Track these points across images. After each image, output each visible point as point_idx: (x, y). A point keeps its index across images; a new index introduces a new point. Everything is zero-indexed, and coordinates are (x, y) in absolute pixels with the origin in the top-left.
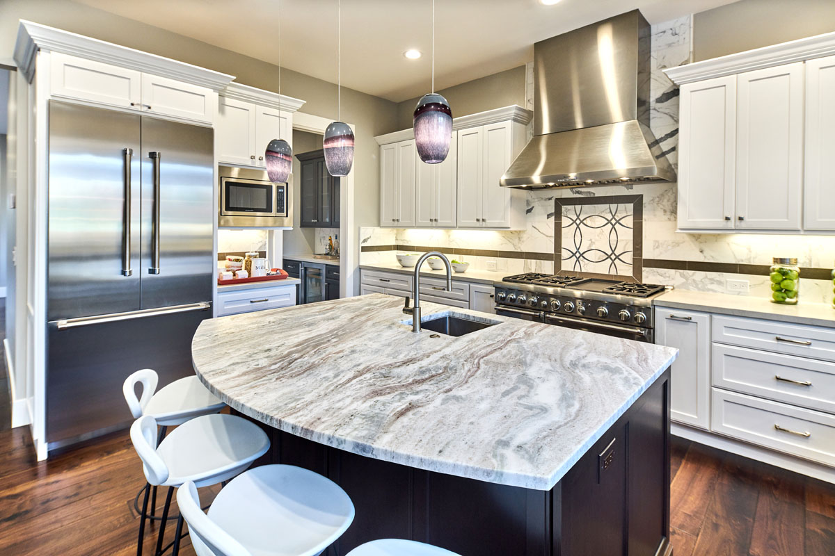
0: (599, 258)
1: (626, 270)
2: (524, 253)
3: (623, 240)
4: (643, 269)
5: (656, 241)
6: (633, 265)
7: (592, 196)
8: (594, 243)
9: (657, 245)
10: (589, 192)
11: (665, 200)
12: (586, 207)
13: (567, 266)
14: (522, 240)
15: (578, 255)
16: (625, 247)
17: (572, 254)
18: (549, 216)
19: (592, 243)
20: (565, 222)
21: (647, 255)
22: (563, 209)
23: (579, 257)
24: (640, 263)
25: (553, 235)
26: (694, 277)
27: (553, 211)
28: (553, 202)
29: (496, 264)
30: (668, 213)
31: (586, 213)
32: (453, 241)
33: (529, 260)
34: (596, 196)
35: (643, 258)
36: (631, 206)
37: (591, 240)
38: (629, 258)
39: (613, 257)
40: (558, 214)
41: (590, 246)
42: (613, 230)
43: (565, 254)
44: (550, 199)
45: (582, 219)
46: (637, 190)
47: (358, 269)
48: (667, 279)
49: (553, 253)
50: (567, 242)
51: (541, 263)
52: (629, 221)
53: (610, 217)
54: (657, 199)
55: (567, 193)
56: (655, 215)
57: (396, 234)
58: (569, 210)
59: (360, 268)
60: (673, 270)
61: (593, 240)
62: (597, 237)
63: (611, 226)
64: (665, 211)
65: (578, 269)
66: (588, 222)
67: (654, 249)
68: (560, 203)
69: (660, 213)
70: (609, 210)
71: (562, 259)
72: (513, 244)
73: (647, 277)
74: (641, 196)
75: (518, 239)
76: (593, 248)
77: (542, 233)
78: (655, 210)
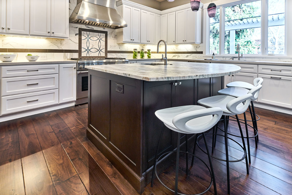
0: (95, 51)
1: (103, 55)
2: (64, 50)
3: (102, 45)
4: (108, 54)
5: (111, 46)
6: (105, 53)
7: (93, 29)
9: (111, 47)
11: (113, 34)
12: (91, 33)
13: (84, 54)
14: (63, 44)
15: (88, 50)
16: (103, 47)
17: (86, 50)
18: (76, 35)
19: (93, 46)
20: (83, 38)
22: (82, 33)
23: (89, 51)
24: (107, 52)
25: (78, 43)
26: (118, 55)
27: (78, 33)
28: (78, 29)
29: (46, 55)
30: (113, 38)
31: (91, 35)
33: (66, 53)
34: (94, 29)
35: (108, 50)
36: (104, 34)
38: (104, 50)
39: (99, 50)
40: (80, 34)
41: (92, 47)
42: (100, 42)
43: (83, 50)
44: (77, 28)
45: (89, 37)
46: (106, 30)
49: (78, 49)
50: (84, 45)
51: (72, 54)
52: (104, 39)
53: (99, 38)
54: (111, 33)
55: (84, 27)
56: (110, 38)
58: (84, 33)
60: (114, 54)
61: (93, 45)
62: (94, 44)
63: (99, 40)
64: (112, 37)
65: (88, 55)
66: (92, 38)
68: (81, 30)
69: (111, 37)
70: (98, 35)
71: (82, 52)
72: (57, 46)
73: (109, 56)
74: (107, 32)
75: (60, 44)
76: (93, 48)
77: (73, 41)
78: (110, 36)
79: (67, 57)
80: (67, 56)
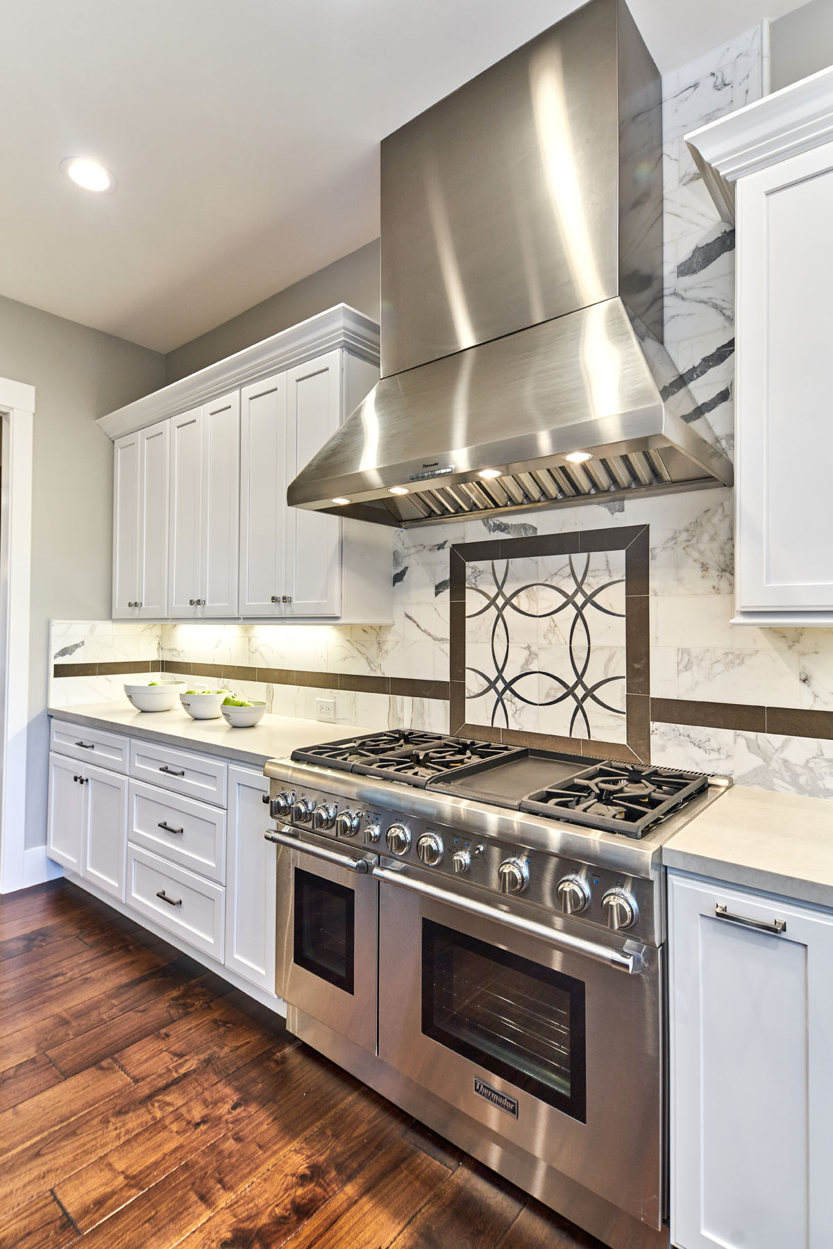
0: (548, 695)
1: (611, 728)
2: (388, 678)
3: (602, 648)
4: (654, 725)
5: (684, 651)
6: (628, 713)
7: (530, 533)
8: (537, 655)
9: (686, 661)
10: (524, 526)
11: (706, 537)
12: (517, 563)
13: (478, 712)
14: (384, 648)
15: (502, 687)
16: (606, 666)
17: (486, 684)
18: (439, 589)
19: (532, 655)
20: (473, 601)
21: (660, 688)
22: (468, 571)
23: (504, 691)
24: (644, 708)
25: (449, 638)
26: (786, 754)
27: (447, 577)
28: (445, 554)
29: (335, 703)
30: (713, 573)
31: (518, 580)
32: (256, 650)
33: (399, 697)
34: (539, 533)
35: (653, 694)
36: (619, 557)
37: (529, 647)
38: (616, 694)
39: (579, 691)
40: (456, 585)
41: (527, 662)
42: (579, 621)
43: (473, 683)
44: (441, 547)
45: (508, 595)
46: (634, 512)
47: (46, 718)
48: (714, 755)
49: (448, 679)
50: (477, 655)
51: (422, 704)
52: (616, 598)
53: (570, 587)
54: (684, 536)
55: (474, 531)
56: (679, 580)
57: (161, 637)
58: (481, 572)
59: (51, 715)
60: (731, 732)
61: (534, 649)
62: (542, 642)
63: (575, 612)
64: (705, 567)
65: (500, 723)
66: (522, 601)
67: (679, 672)
68: (462, 554)
69: (692, 572)
70: (568, 570)
71: (467, 695)
72: (367, 658)
73: (663, 749)
74: (644, 530)
75: (376, 646)
76: (534, 668)
77: (424, 631)
78: (678, 565)
79: (400, 719)
80: (401, 717)
